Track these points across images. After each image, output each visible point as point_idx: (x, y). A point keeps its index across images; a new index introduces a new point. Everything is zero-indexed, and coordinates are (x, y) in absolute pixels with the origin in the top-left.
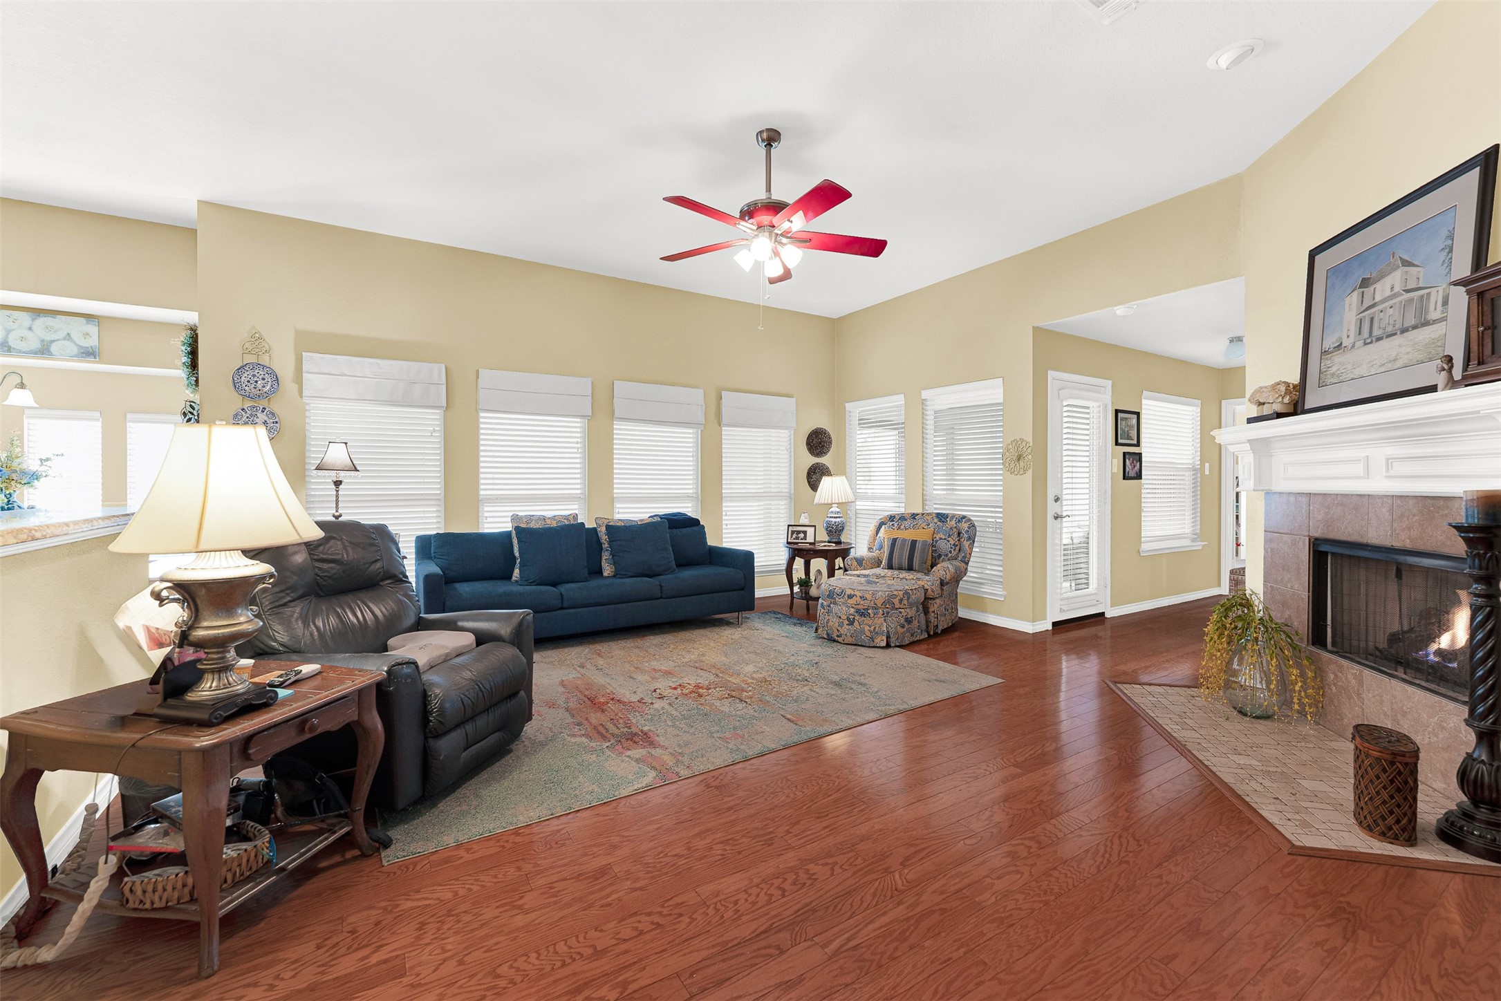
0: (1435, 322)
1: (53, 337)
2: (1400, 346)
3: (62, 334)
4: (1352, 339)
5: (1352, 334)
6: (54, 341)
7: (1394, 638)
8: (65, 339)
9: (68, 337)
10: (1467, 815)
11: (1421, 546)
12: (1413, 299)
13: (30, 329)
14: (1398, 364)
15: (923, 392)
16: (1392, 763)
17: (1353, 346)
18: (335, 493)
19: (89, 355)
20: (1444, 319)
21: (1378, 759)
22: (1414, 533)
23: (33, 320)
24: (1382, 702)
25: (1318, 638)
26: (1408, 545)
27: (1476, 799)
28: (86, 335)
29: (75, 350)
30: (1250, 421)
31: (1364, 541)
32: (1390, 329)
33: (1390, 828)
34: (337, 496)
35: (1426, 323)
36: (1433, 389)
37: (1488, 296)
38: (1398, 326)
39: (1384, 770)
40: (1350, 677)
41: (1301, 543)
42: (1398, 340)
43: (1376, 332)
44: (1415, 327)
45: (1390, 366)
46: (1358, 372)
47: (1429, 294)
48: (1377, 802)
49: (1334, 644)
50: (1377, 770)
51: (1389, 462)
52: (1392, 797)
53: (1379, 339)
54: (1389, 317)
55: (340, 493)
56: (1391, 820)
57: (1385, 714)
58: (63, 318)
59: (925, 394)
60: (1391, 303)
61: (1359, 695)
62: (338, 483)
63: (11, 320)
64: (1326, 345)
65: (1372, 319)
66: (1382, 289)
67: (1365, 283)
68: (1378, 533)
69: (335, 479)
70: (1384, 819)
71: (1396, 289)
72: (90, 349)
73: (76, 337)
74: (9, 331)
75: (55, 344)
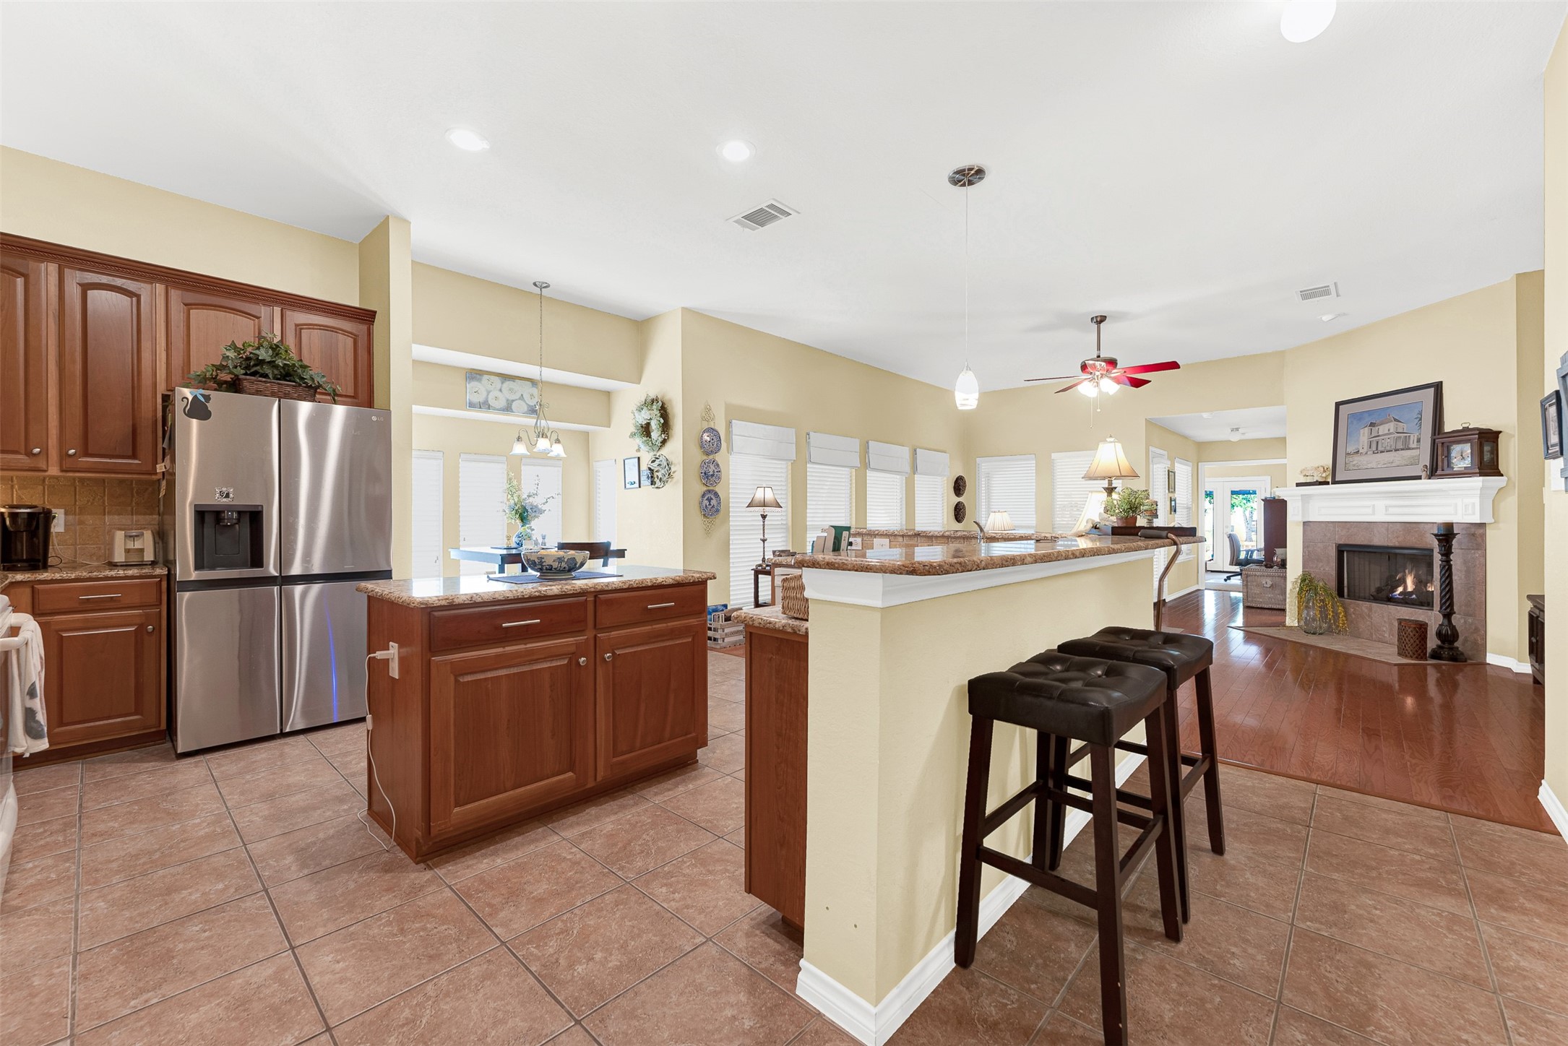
0: (1413, 449)
1: (513, 397)
2: (1395, 457)
3: (517, 396)
4: (1365, 450)
5: (1366, 447)
6: (514, 400)
7: (1379, 590)
8: (520, 399)
9: (522, 397)
10: (1439, 647)
11: (1404, 545)
12: (1401, 437)
13: (501, 390)
14: (1393, 465)
15: (1053, 454)
16: (1420, 629)
17: (1366, 453)
18: (762, 523)
19: (534, 412)
20: (1417, 448)
21: (1415, 628)
22: (1400, 539)
23: (502, 383)
24: (1383, 617)
25: (1340, 593)
26: (1397, 544)
27: (1443, 642)
28: (532, 396)
29: (526, 408)
30: (1298, 485)
31: (1372, 544)
32: (1388, 448)
33: (1419, 655)
34: (764, 525)
35: (1409, 449)
36: (1419, 478)
37: (1445, 445)
38: (1393, 447)
39: (1417, 632)
40: (1364, 608)
41: (1330, 548)
42: (1393, 453)
43: (1380, 448)
44: (1402, 449)
45: (1389, 465)
46: (1370, 466)
47: (1409, 436)
48: (1415, 645)
49: (1348, 595)
50: (1414, 632)
51: (1387, 507)
52: (1420, 642)
53: (1382, 452)
54: (1387, 442)
55: (766, 523)
56: (1420, 651)
57: (1385, 622)
58: (518, 382)
59: (1054, 456)
60: (1389, 436)
61: (1369, 616)
62: (764, 517)
63: (489, 383)
64: (1349, 450)
65: (1377, 442)
66: (1383, 429)
67: (1372, 425)
68: (1378, 540)
69: (762, 513)
70: (1417, 651)
71: (1391, 431)
72: (534, 407)
73: (526, 397)
74: (489, 392)
75: (514, 403)
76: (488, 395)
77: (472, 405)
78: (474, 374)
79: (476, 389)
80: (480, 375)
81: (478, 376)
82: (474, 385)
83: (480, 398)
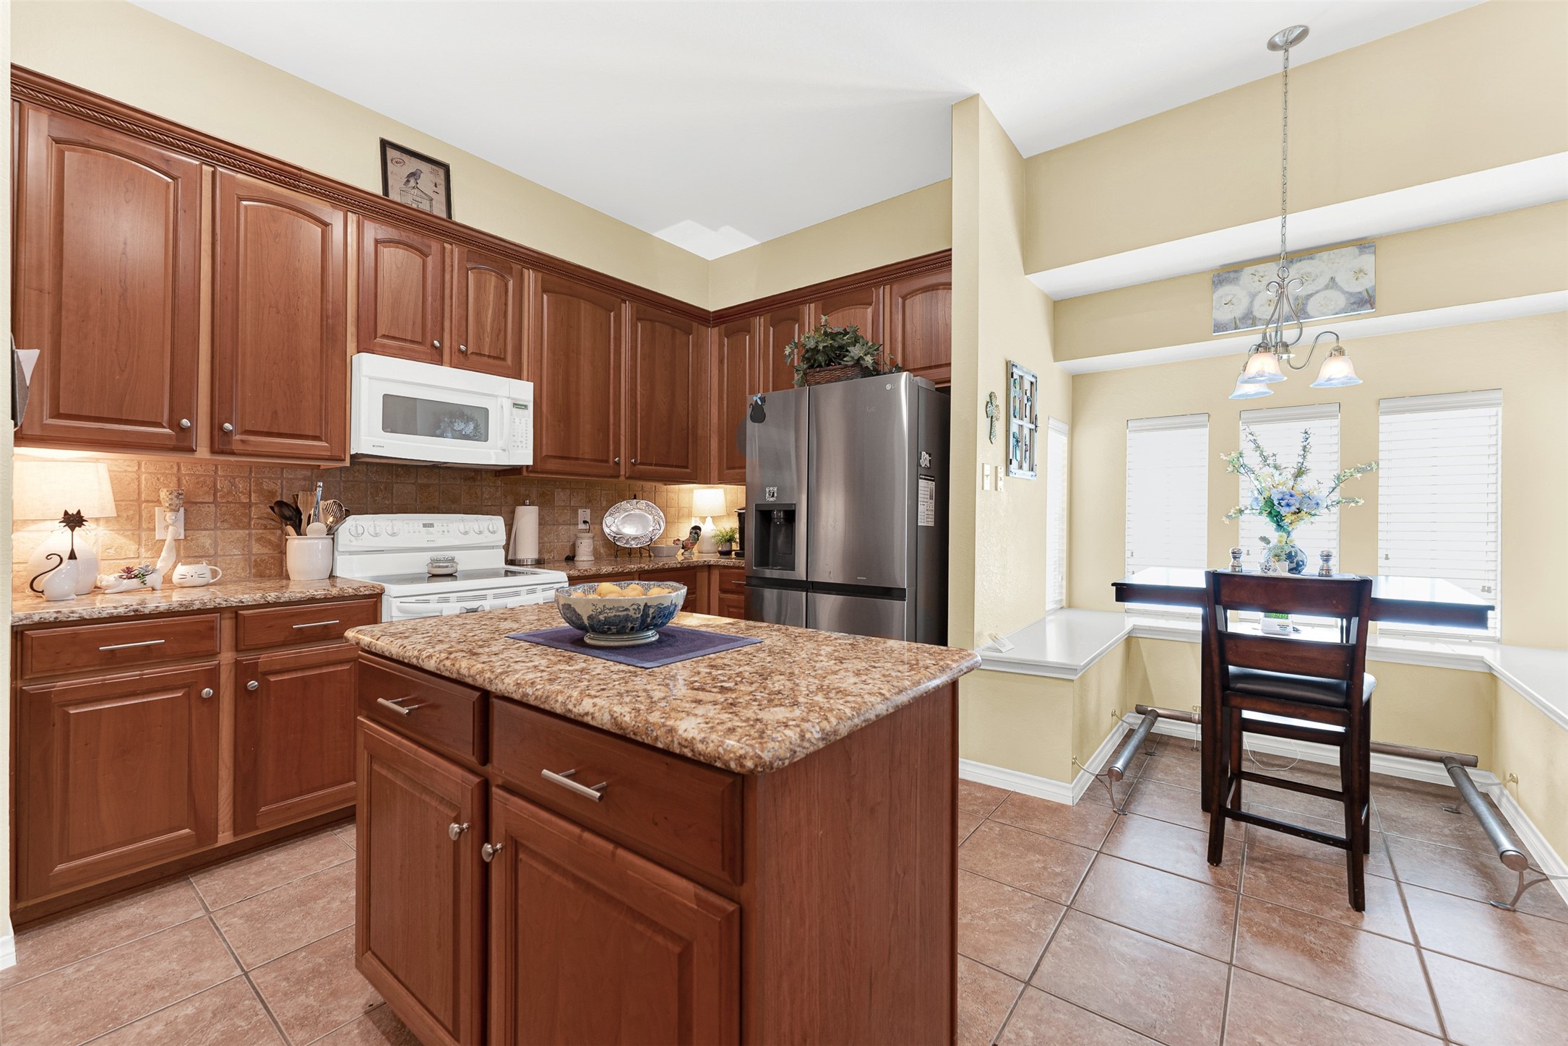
1: (1309, 289)
3: (1324, 281)
6: (1311, 295)
8: (1327, 287)
9: (1332, 283)
19: (1363, 305)
23: (1287, 269)
28: (1360, 272)
29: (1341, 301)
58: (1325, 255)
63: (1256, 278)
72: (1365, 294)
73: (1344, 280)
74: (1253, 296)
75: (1312, 299)
76: (1252, 302)
77: (1219, 328)
78: (1227, 274)
79: (1229, 298)
80: (1236, 271)
81: (1232, 275)
82: (1226, 291)
83: (1239, 311)
